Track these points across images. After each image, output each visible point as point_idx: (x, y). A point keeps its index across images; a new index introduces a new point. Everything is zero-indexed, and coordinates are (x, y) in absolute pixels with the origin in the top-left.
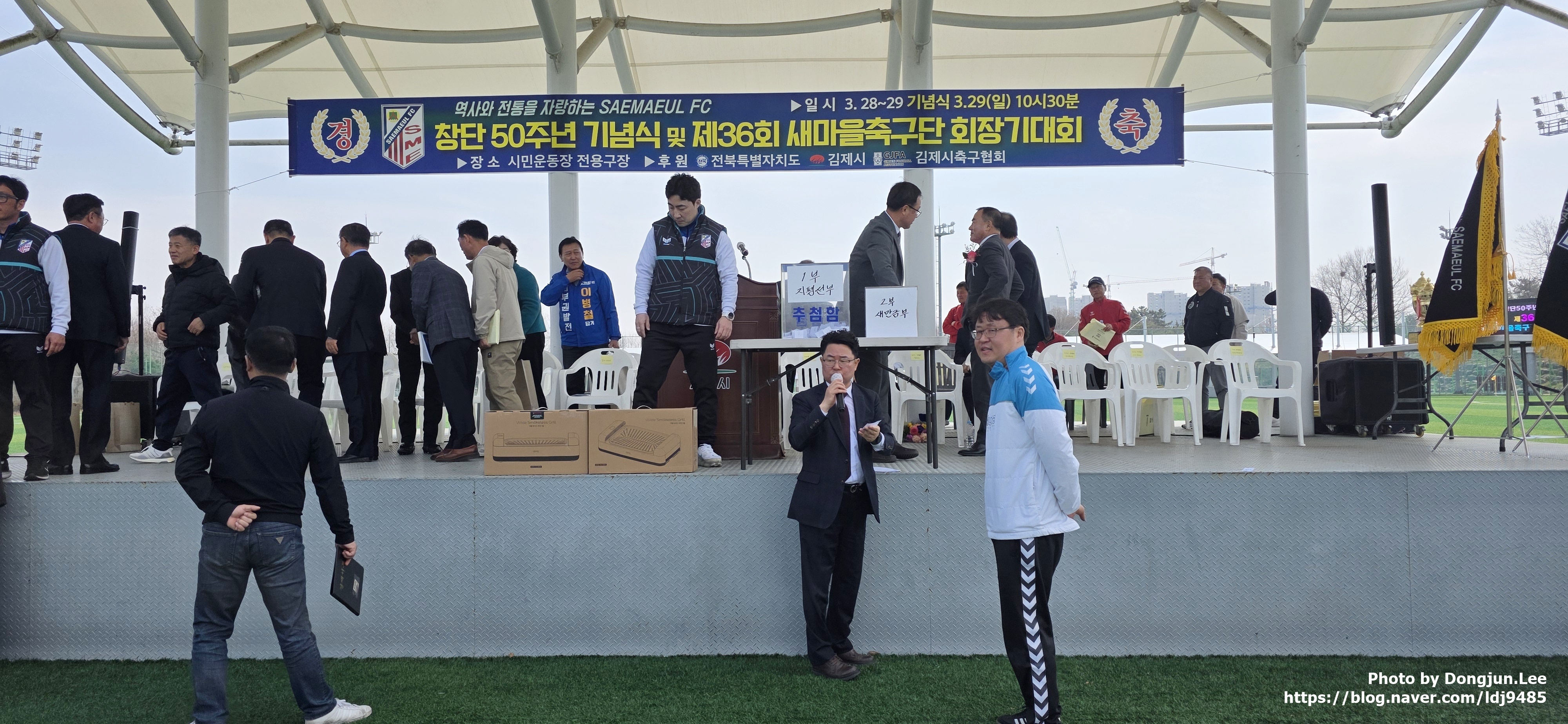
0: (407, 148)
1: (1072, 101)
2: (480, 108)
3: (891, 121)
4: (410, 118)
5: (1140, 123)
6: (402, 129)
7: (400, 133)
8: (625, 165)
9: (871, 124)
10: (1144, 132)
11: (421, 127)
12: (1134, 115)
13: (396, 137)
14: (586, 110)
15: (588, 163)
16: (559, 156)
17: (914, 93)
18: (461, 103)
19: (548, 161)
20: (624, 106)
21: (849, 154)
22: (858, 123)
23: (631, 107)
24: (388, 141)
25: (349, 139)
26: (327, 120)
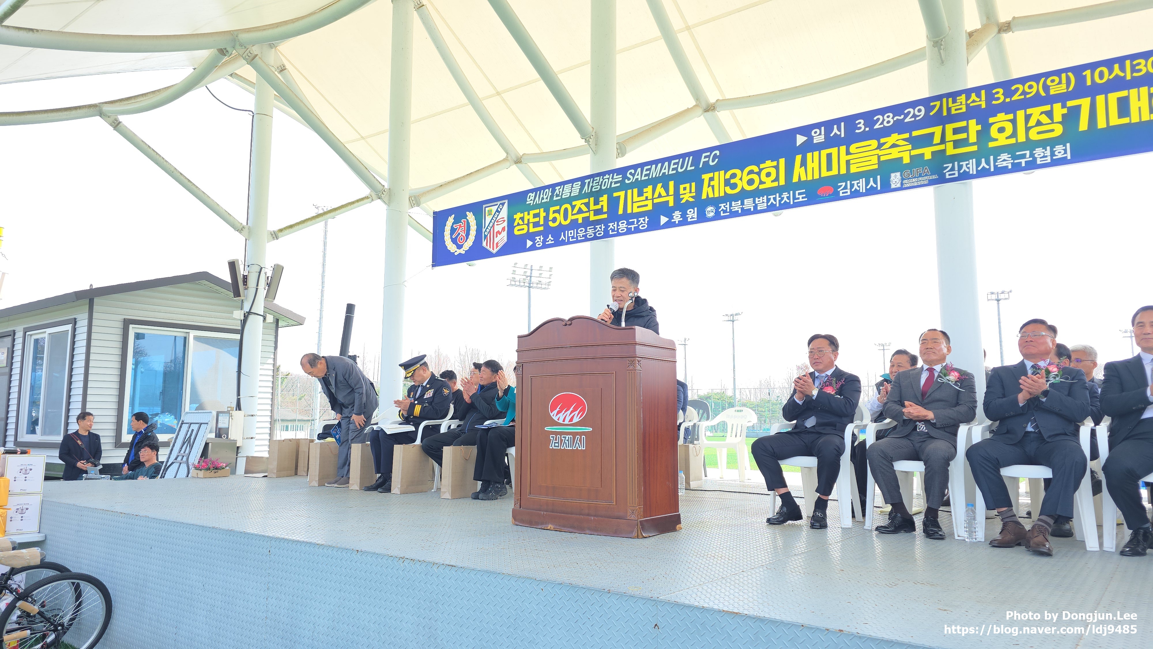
0: (497, 236)
2: (542, 196)
3: (911, 135)
4: (499, 212)
6: (494, 222)
7: (493, 226)
8: (645, 227)
9: (886, 143)
11: (506, 219)
13: (490, 230)
14: (616, 183)
15: (616, 230)
16: (595, 227)
17: (939, 98)
18: (530, 194)
19: (587, 233)
20: (645, 173)
21: (861, 180)
22: (871, 145)
23: (650, 172)
24: (486, 233)
25: (464, 235)
26: (453, 224)
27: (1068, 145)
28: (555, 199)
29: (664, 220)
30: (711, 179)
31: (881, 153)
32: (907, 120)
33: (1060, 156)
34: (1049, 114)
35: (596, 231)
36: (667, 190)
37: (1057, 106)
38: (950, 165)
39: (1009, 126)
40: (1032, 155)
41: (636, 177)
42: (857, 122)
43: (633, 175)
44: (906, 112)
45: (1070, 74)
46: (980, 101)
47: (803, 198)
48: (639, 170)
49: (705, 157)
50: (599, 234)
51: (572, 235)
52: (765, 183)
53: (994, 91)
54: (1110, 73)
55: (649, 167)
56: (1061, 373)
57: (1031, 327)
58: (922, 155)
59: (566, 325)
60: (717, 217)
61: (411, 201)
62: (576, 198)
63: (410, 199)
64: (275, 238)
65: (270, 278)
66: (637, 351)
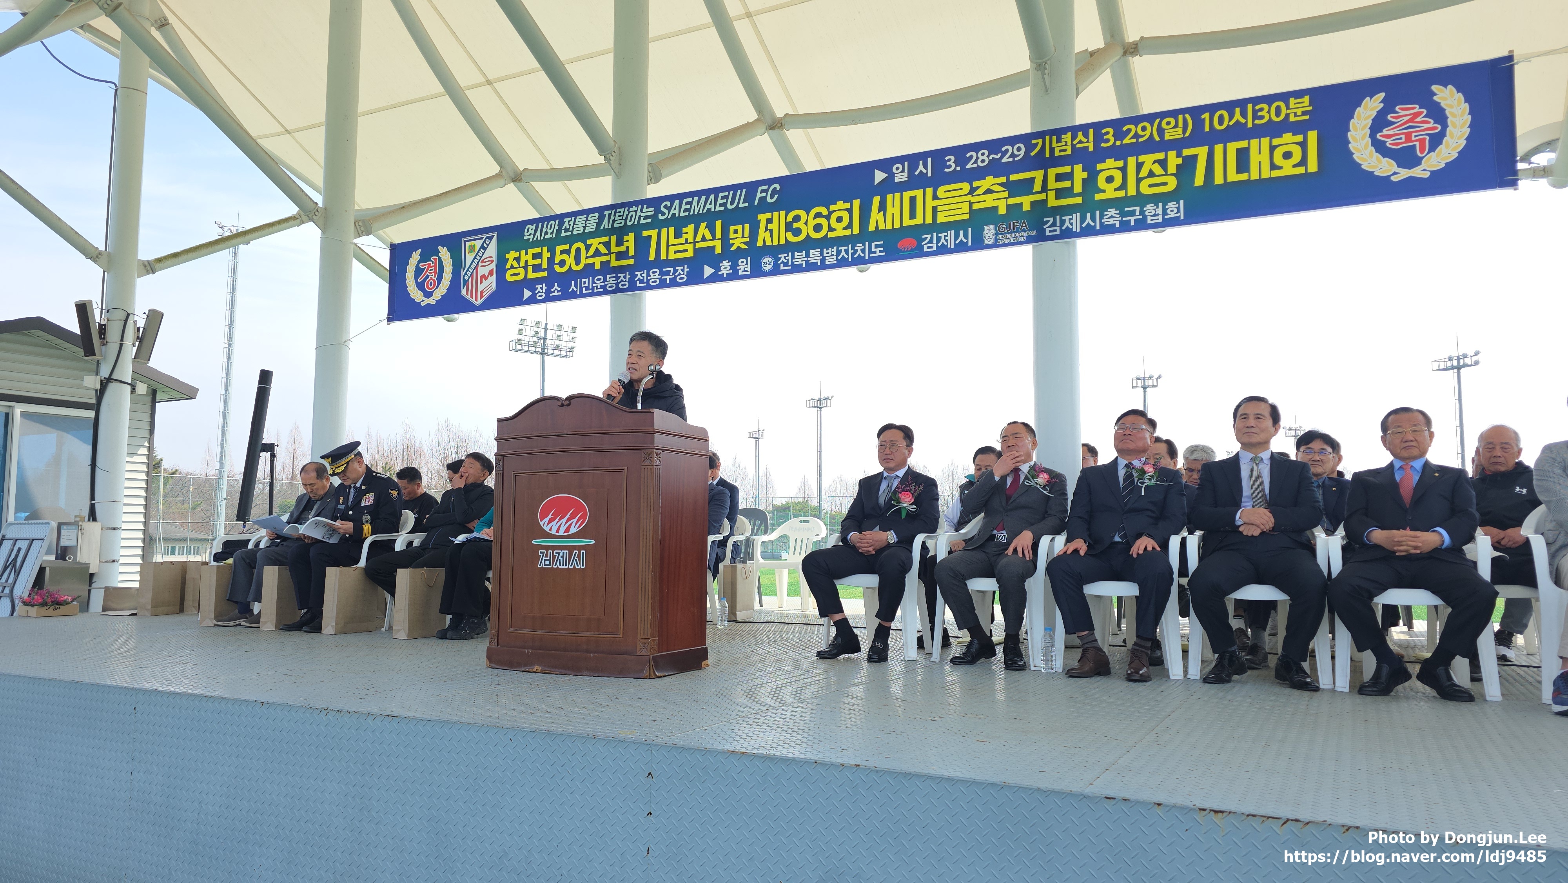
0: (481, 283)
1: (1299, 109)
2: (546, 230)
3: (1008, 179)
4: (485, 249)
5: (1427, 126)
6: (478, 262)
7: (476, 267)
8: (684, 279)
9: (980, 187)
10: (1437, 139)
11: (494, 258)
12: (1417, 115)
13: (472, 273)
14: (646, 218)
15: (645, 281)
16: (617, 275)
17: (1041, 135)
18: (529, 226)
19: (606, 283)
20: (684, 207)
21: (949, 232)
22: (962, 189)
23: (691, 207)
24: (466, 278)
25: (435, 279)
26: (419, 262)
27: (1182, 202)
28: (563, 234)
29: (708, 271)
30: (769, 221)
31: (973, 199)
32: (1005, 160)
33: (1172, 215)
34: (1163, 163)
35: (619, 281)
36: (713, 233)
37: (1172, 154)
38: (1052, 219)
39: (1118, 176)
40: (1142, 212)
41: (672, 212)
42: (946, 158)
43: (669, 209)
44: (1003, 149)
45: (1187, 116)
46: (1088, 142)
47: (880, 252)
48: (677, 202)
49: (762, 192)
50: (622, 285)
51: (587, 285)
52: (835, 230)
53: (1103, 131)
54: (1231, 118)
55: (690, 199)
56: (1157, 474)
57: (1130, 418)
58: (1020, 205)
59: (562, 405)
60: (776, 271)
61: (358, 227)
62: (592, 235)
63: (357, 223)
64: (151, 272)
65: (141, 330)
66: (655, 440)
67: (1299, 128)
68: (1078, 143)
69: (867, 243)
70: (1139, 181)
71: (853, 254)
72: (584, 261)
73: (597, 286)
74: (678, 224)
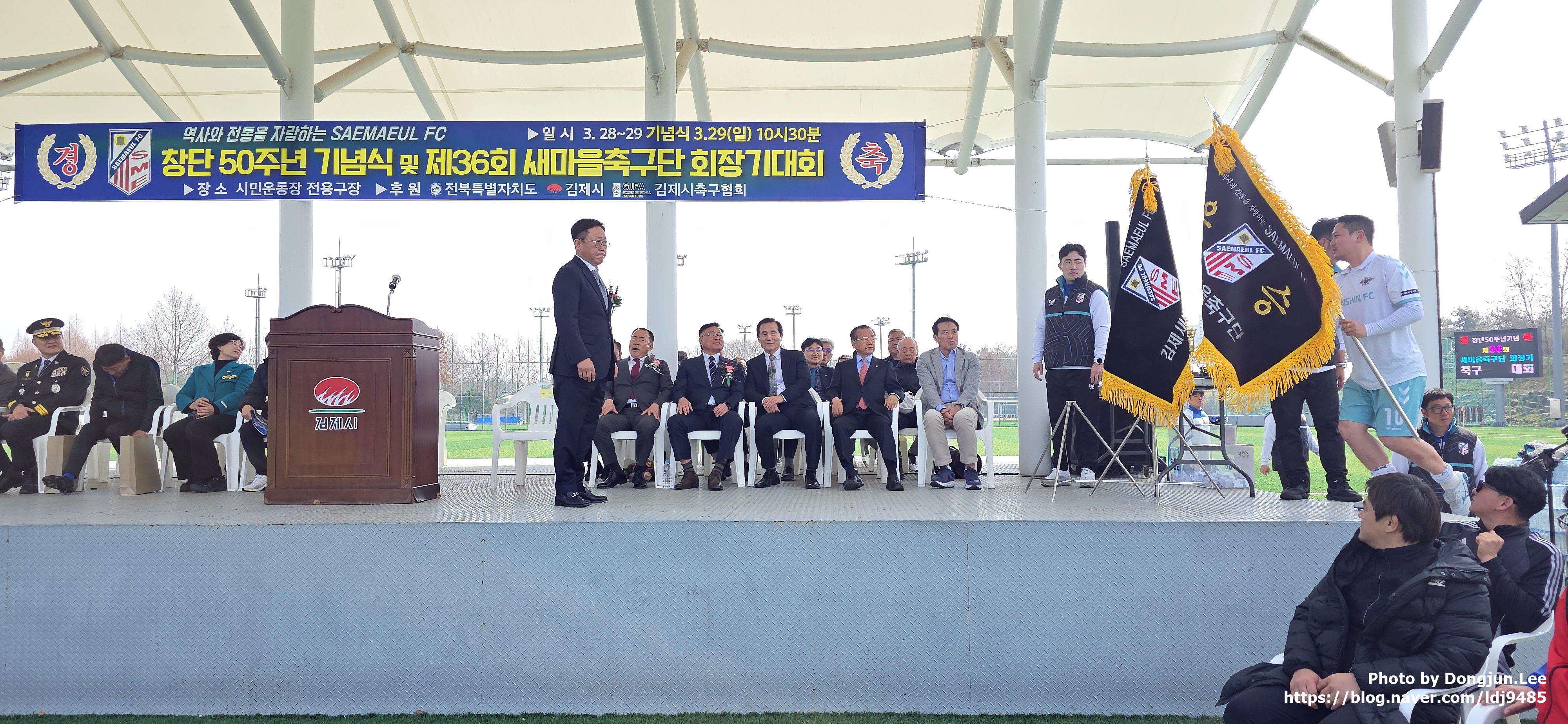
0: (133, 174)
1: (814, 134)
2: (209, 134)
3: (630, 151)
4: (138, 143)
5: (881, 157)
6: (129, 155)
7: (127, 158)
8: (356, 193)
9: (610, 154)
10: (886, 166)
11: (149, 152)
12: (877, 149)
13: (122, 164)
14: (317, 137)
15: (318, 191)
16: (288, 183)
17: (654, 124)
18: (190, 128)
19: (277, 189)
20: (356, 133)
21: (587, 184)
22: (596, 153)
23: (363, 134)
24: (114, 167)
25: (75, 164)
26: (54, 146)
27: (745, 185)
28: (229, 140)
29: (380, 189)
30: (437, 155)
31: (605, 163)
32: (628, 138)
33: (739, 193)
34: (733, 157)
35: (290, 188)
36: (385, 158)
37: (739, 152)
38: (661, 185)
39: (705, 161)
40: (720, 188)
41: (345, 135)
42: (585, 129)
43: (342, 133)
44: (627, 130)
45: (748, 127)
46: (685, 134)
47: (533, 191)
48: (349, 128)
49: (431, 131)
50: (293, 192)
51: (255, 188)
52: (495, 170)
53: (696, 129)
54: (775, 133)
55: (363, 127)
58: (638, 172)
59: (336, 312)
60: (443, 196)
62: (262, 145)
67: (814, 147)
68: (679, 134)
69: (522, 184)
70: (718, 166)
71: (510, 191)
72: (252, 167)
73: (267, 191)
74: (351, 148)
